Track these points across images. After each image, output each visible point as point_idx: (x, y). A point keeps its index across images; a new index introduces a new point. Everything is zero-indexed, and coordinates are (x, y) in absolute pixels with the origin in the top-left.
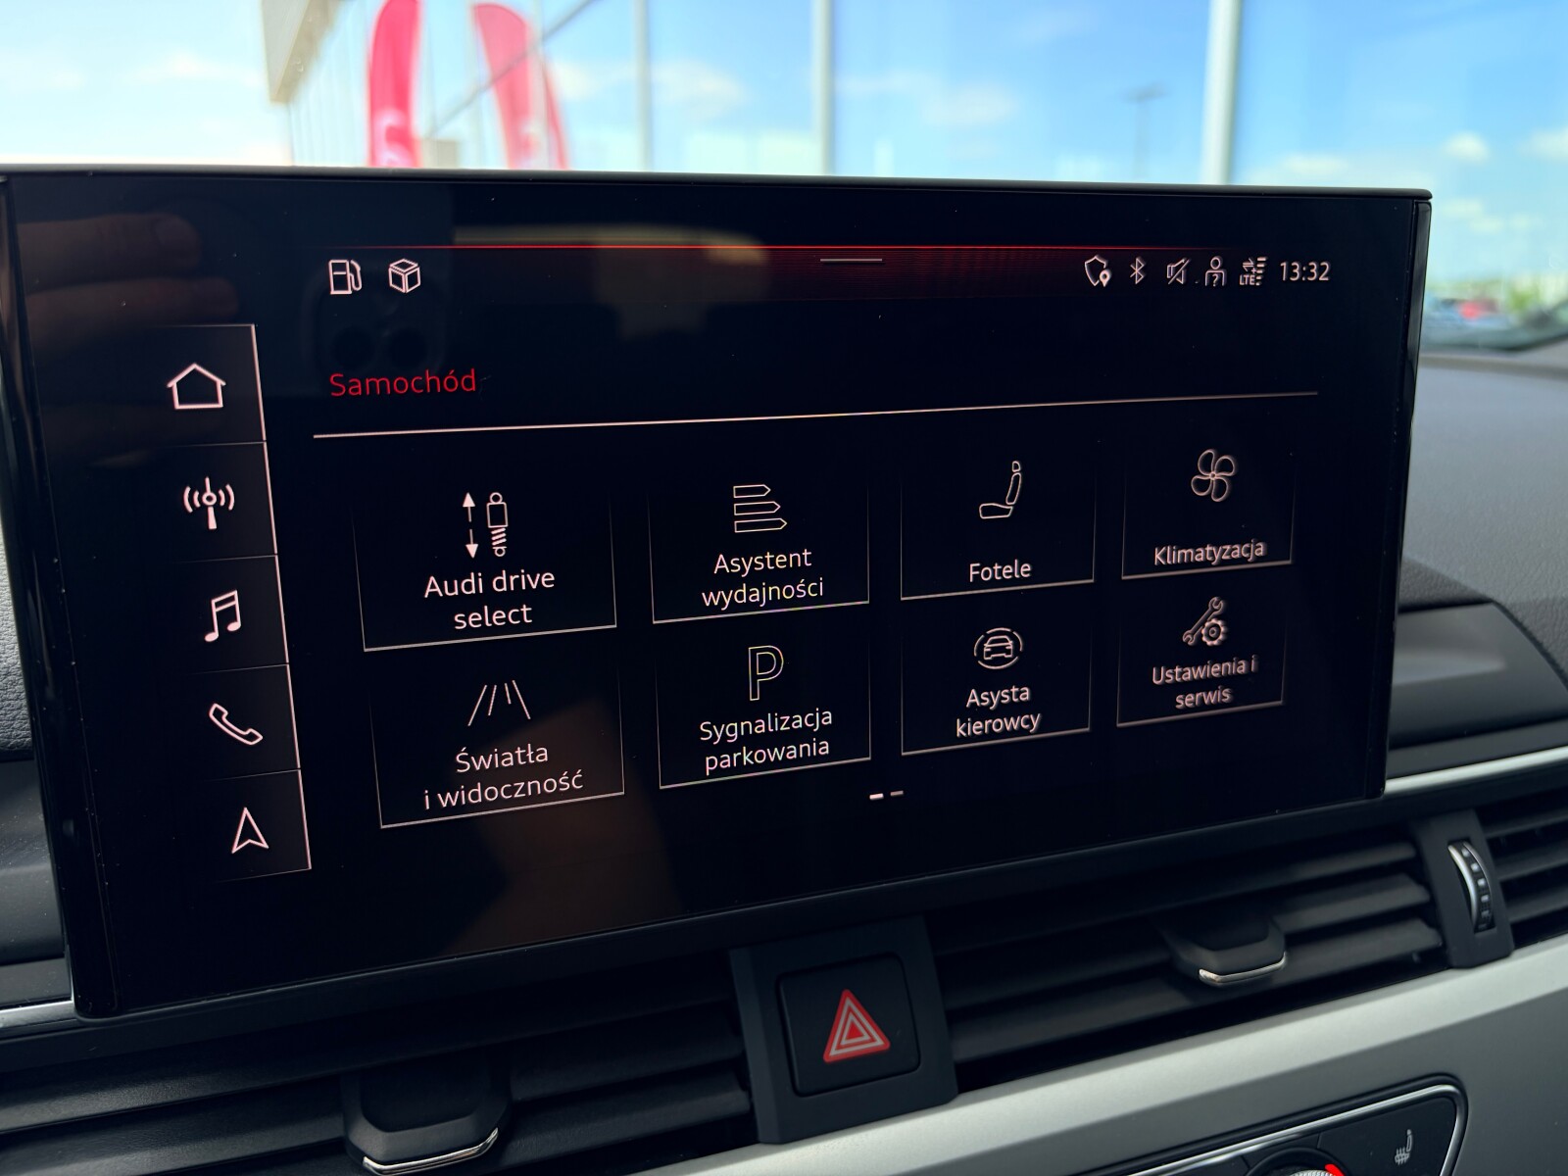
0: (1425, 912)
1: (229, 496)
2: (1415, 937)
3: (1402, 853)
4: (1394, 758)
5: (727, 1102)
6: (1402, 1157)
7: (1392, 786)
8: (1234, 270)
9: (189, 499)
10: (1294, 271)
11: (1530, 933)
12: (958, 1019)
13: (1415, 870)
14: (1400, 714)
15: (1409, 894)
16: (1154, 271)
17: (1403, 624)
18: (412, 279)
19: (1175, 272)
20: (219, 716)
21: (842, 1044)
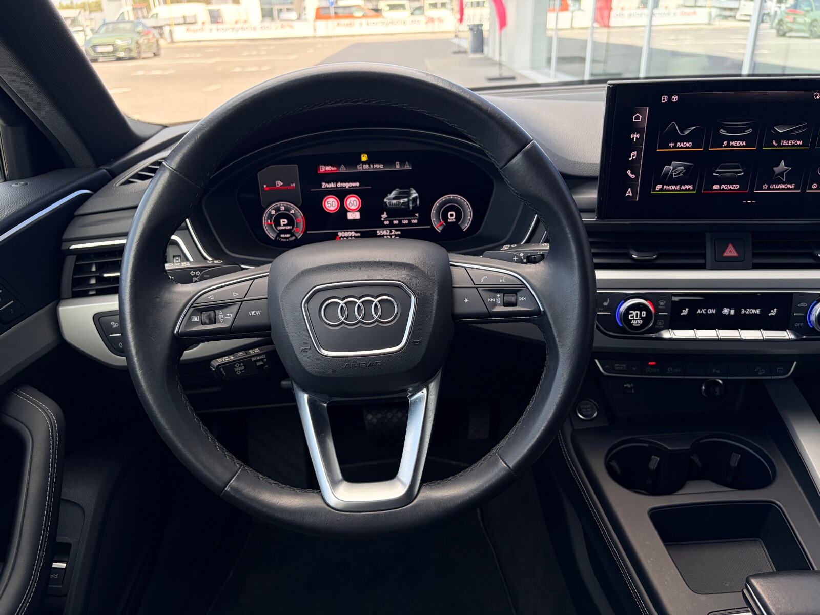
1: (638, 136)
5: (702, 261)
9: (632, 136)
12: (755, 255)
18: (676, 99)
20: (629, 172)
21: (727, 253)
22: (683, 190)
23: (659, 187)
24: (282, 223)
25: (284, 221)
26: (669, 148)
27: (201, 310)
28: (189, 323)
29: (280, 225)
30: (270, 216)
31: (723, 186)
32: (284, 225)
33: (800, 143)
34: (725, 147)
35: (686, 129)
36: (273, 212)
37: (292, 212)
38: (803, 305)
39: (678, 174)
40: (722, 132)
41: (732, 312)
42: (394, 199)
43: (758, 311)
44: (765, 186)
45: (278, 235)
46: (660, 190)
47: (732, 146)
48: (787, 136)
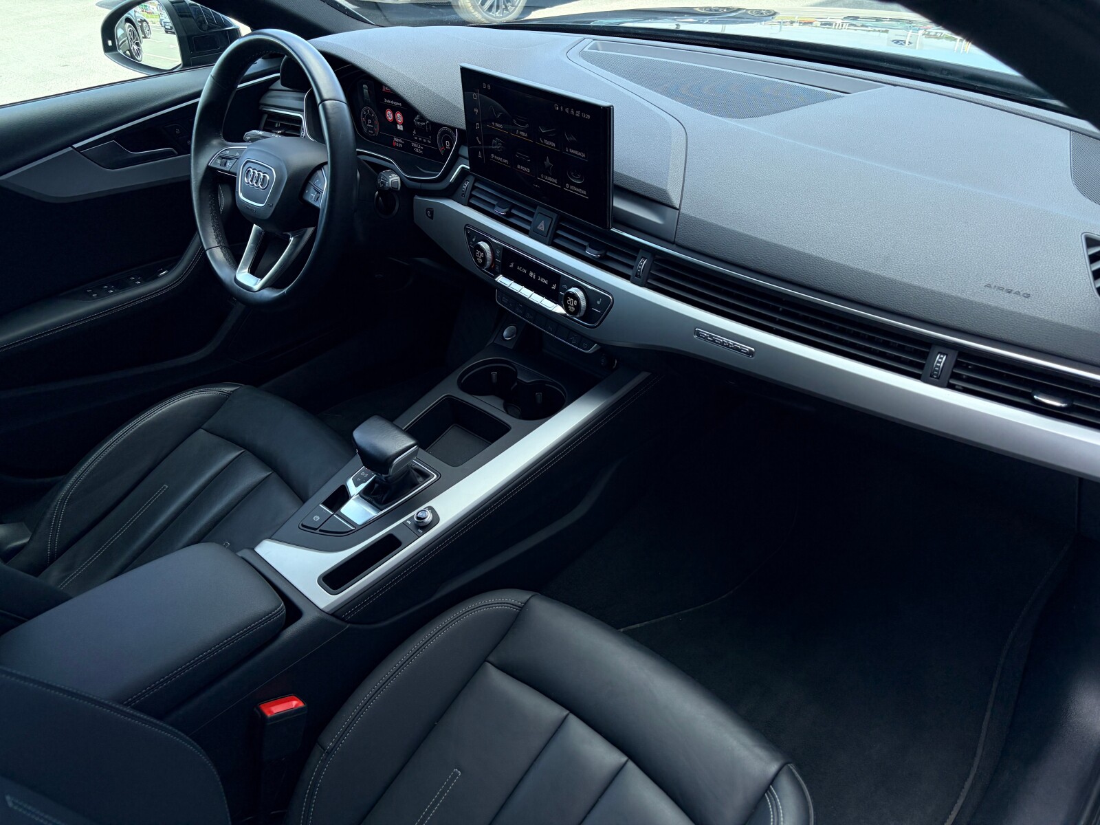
6: (599, 303)
8: (575, 112)
9: (475, 110)
10: (583, 115)
11: (650, 287)
15: (632, 263)
16: (564, 110)
18: (490, 87)
19: (567, 110)
21: (540, 227)
22: (503, 163)
23: (492, 156)
25: (369, 121)
26: (492, 125)
27: (223, 158)
28: (215, 163)
30: (364, 115)
31: (521, 167)
32: (370, 124)
33: (554, 145)
34: (517, 135)
35: (498, 113)
36: (365, 113)
37: (373, 115)
38: (565, 287)
39: (499, 149)
40: (514, 121)
42: (419, 121)
44: (542, 175)
45: (367, 130)
46: (493, 159)
47: (520, 135)
48: (546, 136)
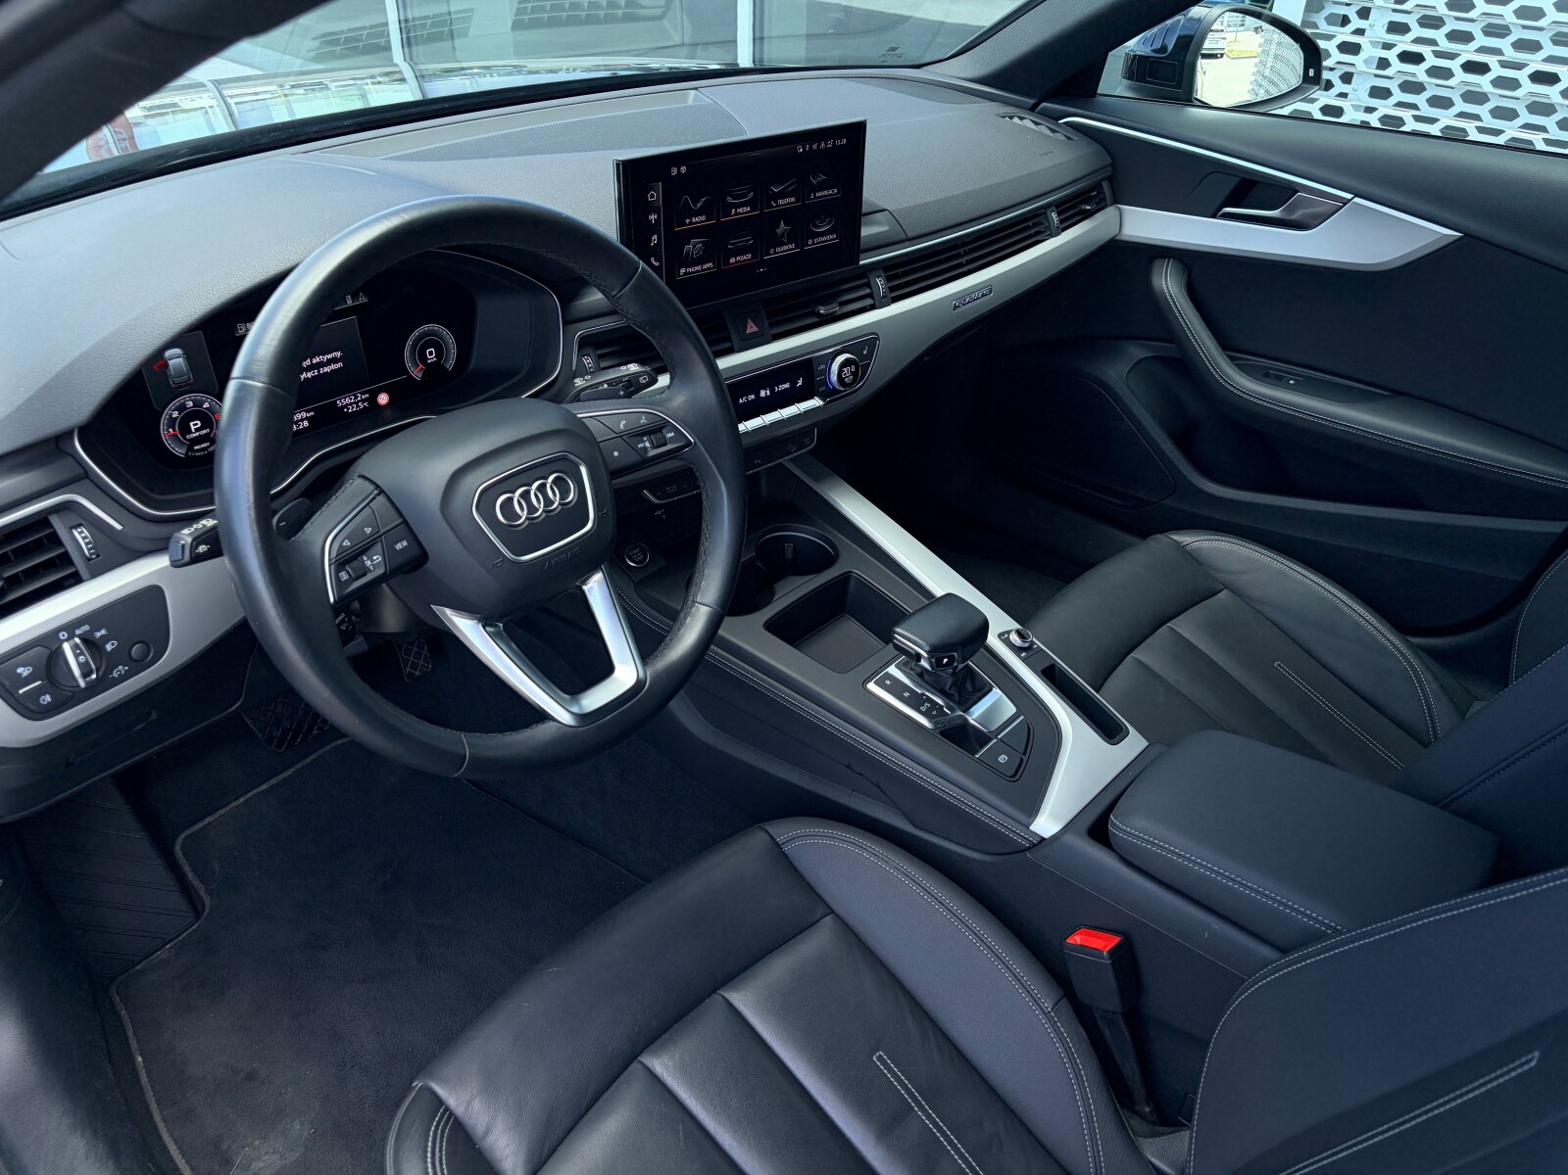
0: (870, 296)
1: (656, 216)
2: (869, 301)
3: (866, 281)
4: (862, 256)
5: (728, 345)
6: (865, 352)
7: (861, 263)
8: (826, 144)
9: (650, 217)
10: (838, 142)
11: (895, 300)
12: (772, 325)
13: (868, 285)
14: (863, 244)
15: (868, 291)
16: (811, 147)
17: (863, 219)
18: (684, 170)
19: (815, 147)
20: (653, 260)
21: (749, 330)
22: (705, 270)
23: (683, 271)
24: (193, 428)
25: (195, 425)
26: (686, 225)
28: (340, 585)
29: (190, 432)
30: (172, 422)
31: (738, 258)
32: (197, 430)
33: (793, 199)
34: (734, 215)
35: (698, 202)
36: (175, 414)
37: (206, 405)
38: (822, 367)
39: (698, 253)
40: (729, 199)
41: (768, 393)
43: (787, 386)
44: (772, 250)
45: (190, 449)
46: (685, 274)
47: (741, 214)
48: (783, 195)
